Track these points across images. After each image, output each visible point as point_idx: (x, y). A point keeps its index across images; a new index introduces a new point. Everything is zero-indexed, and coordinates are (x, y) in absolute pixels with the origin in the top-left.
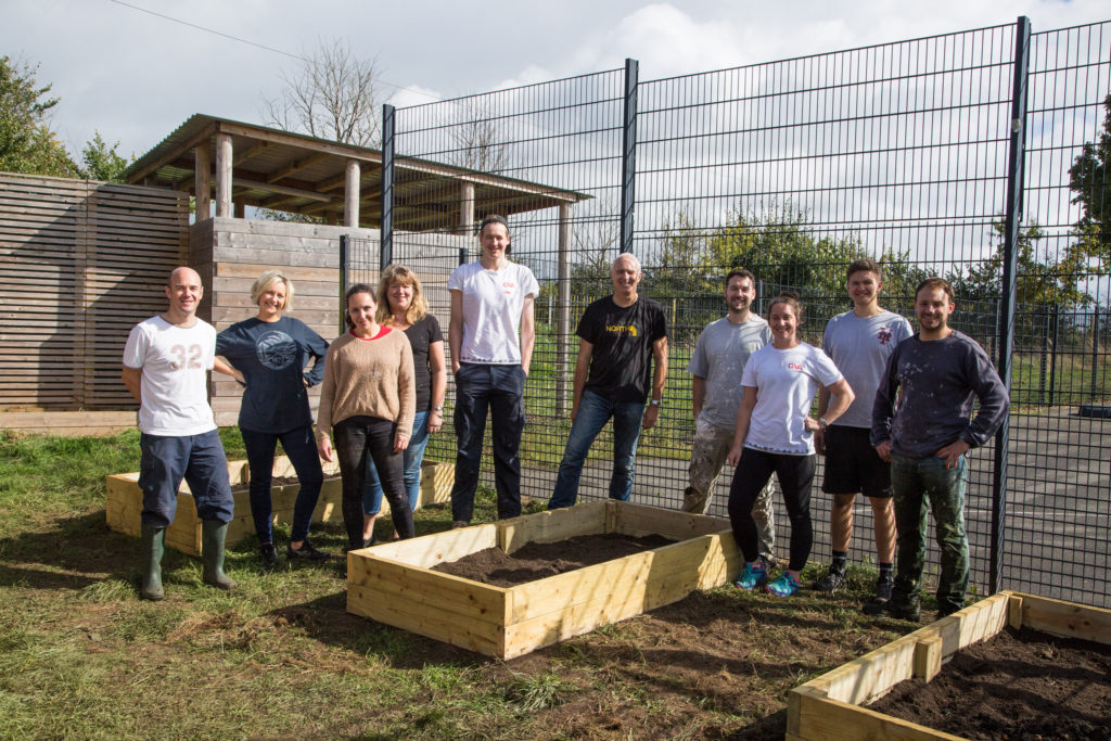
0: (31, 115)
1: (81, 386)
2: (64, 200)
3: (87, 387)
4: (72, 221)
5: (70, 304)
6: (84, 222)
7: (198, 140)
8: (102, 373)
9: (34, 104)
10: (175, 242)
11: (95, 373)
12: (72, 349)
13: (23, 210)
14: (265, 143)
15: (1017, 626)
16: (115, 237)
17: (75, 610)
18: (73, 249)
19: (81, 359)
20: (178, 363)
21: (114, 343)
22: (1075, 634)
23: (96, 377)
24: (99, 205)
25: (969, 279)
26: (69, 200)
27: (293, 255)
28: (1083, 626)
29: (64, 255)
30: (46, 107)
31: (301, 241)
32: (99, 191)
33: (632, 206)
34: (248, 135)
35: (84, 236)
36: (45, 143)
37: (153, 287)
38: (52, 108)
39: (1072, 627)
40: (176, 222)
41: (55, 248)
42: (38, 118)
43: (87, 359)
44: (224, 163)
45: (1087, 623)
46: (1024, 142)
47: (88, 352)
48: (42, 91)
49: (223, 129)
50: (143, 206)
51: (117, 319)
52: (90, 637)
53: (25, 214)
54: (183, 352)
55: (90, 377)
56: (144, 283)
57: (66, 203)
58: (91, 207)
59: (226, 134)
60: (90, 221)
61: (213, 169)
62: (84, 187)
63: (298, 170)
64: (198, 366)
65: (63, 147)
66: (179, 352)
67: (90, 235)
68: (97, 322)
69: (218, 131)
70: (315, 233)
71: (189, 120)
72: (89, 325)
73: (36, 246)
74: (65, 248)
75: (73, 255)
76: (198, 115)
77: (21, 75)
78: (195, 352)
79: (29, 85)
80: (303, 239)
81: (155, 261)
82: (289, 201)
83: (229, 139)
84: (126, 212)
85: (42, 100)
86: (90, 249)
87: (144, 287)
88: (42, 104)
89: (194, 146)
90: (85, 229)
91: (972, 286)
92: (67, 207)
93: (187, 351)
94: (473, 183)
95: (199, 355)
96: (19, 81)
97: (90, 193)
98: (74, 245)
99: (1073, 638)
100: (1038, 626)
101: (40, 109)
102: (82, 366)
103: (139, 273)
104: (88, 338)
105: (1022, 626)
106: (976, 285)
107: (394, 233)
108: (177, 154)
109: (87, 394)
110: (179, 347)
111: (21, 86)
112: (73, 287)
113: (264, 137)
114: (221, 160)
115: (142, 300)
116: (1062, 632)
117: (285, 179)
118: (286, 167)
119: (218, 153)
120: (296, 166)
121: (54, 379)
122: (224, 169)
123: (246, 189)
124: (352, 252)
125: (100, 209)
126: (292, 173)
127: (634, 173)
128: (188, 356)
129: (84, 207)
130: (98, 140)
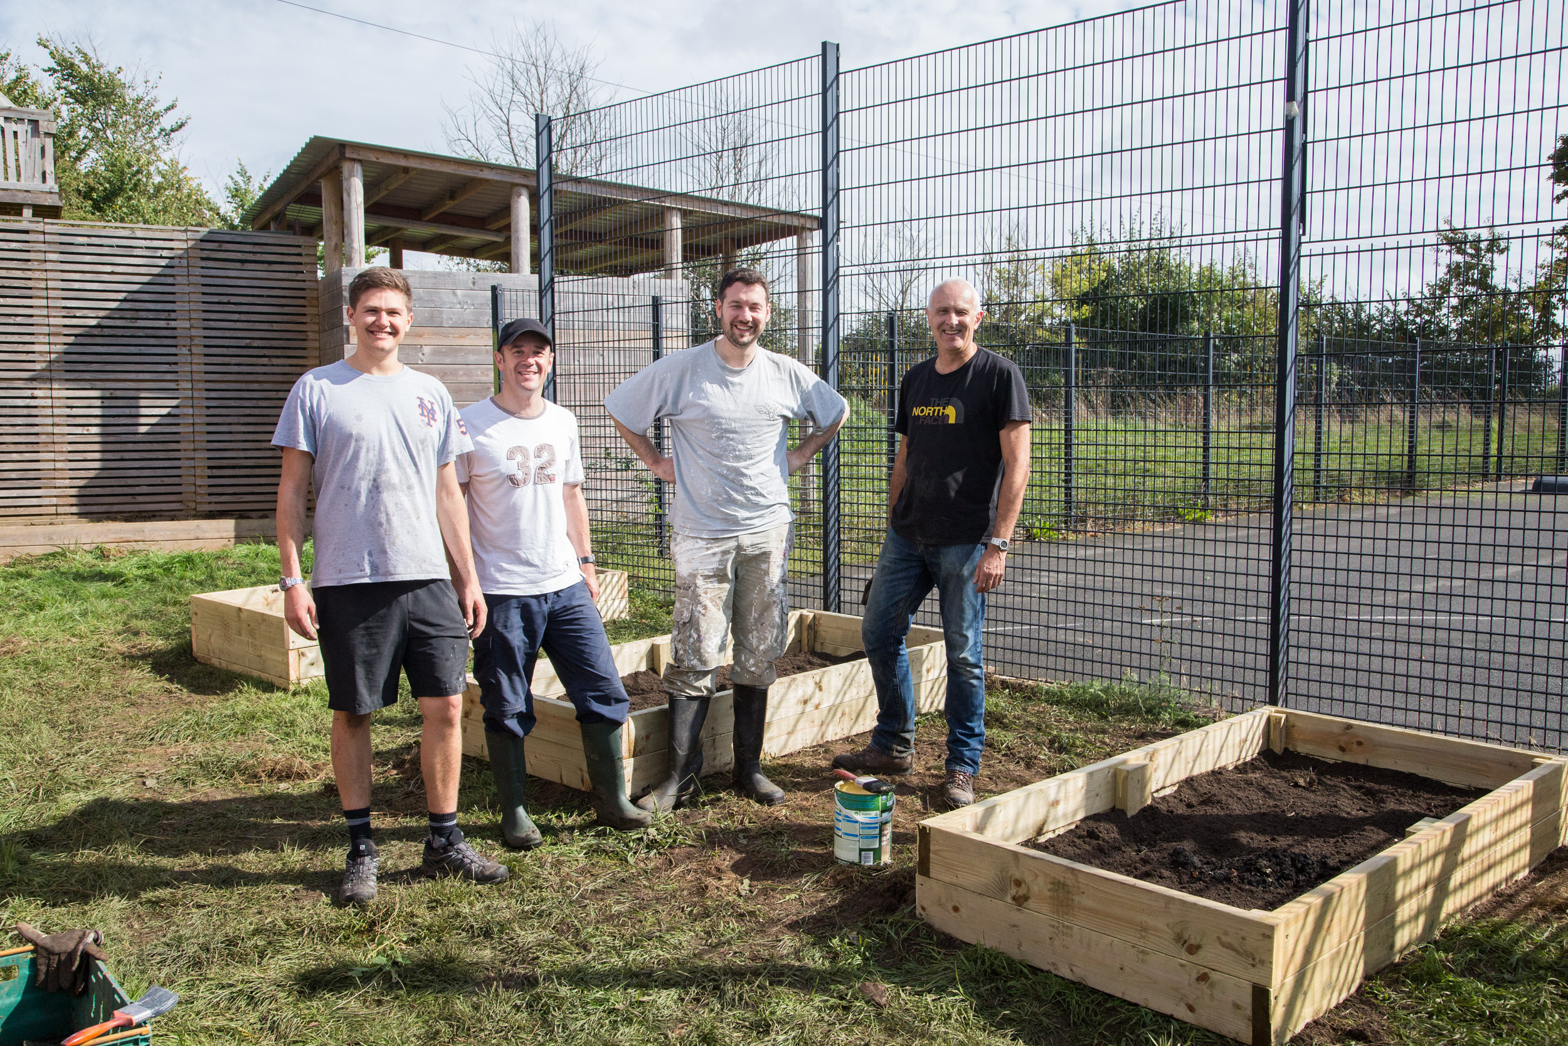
0: (156, 142)
1: (193, 489)
2: (159, 253)
3: (200, 490)
4: (170, 280)
5: (173, 385)
6: (185, 280)
7: (322, 169)
8: (216, 472)
9: (158, 128)
10: (301, 302)
11: (209, 472)
12: (178, 442)
13: (109, 269)
14: (406, 170)
15: (1278, 749)
16: (225, 299)
17: (134, 754)
18: (173, 315)
19: (191, 454)
20: (520, 475)
21: (230, 433)
22: (1348, 758)
23: (209, 477)
24: (203, 259)
25: (1407, 313)
26: (165, 253)
27: (446, 313)
28: (1355, 746)
29: (162, 324)
30: (173, 131)
31: (455, 294)
32: (202, 241)
33: (837, 233)
34: (381, 160)
35: (186, 298)
36: (174, 180)
37: (275, 361)
38: (181, 131)
39: (1342, 749)
40: (300, 277)
41: (151, 315)
42: (165, 147)
43: (198, 455)
44: (353, 198)
45: (1359, 743)
46: (1305, 131)
47: (198, 445)
48: (168, 109)
49: (348, 154)
50: (258, 257)
51: (233, 403)
52: (144, 783)
53: (112, 273)
54: (526, 457)
55: (201, 477)
56: (264, 356)
57: (161, 257)
58: (192, 261)
59: (354, 160)
60: (192, 279)
61: (340, 205)
62: (183, 236)
63: (456, 202)
64: (551, 479)
65: (199, 185)
66: (519, 458)
67: (193, 297)
68: (208, 407)
69: (343, 157)
70: (474, 283)
71: (307, 145)
72: (197, 411)
73: (128, 314)
74: (164, 315)
75: (173, 324)
76: (316, 138)
77: (140, 91)
78: (545, 456)
79: (150, 104)
80: (459, 292)
81: (276, 327)
82: (456, 243)
83: (358, 168)
84: (238, 265)
85: (167, 122)
86: (194, 315)
87: (265, 361)
88: (168, 128)
89: (319, 177)
90: (187, 289)
91: (1414, 322)
92: (163, 262)
93: (532, 456)
94: (679, 209)
95: (550, 463)
96: (139, 100)
97: (191, 243)
98: (174, 311)
99: (1344, 762)
100: (1303, 749)
101: (167, 134)
102: (192, 463)
103: (256, 343)
104: (197, 428)
105: (1286, 750)
106: (1418, 320)
107: (556, 280)
108: (302, 187)
109: (199, 499)
110: (520, 449)
111: (141, 106)
112: (176, 364)
113: (403, 162)
114: (349, 195)
115: (261, 378)
116: (1332, 755)
117: (444, 213)
118: (439, 199)
119: (345, 184)
120: (452, 197)
121: (158, 481)
122: (354, 205)
123: (399, 229)
124: (507, 305)
125: (204, 264)
126: (449, 206)
127: (838, 191)
128: (534, 464)
129: (184, 262)
130: (243, 173)
